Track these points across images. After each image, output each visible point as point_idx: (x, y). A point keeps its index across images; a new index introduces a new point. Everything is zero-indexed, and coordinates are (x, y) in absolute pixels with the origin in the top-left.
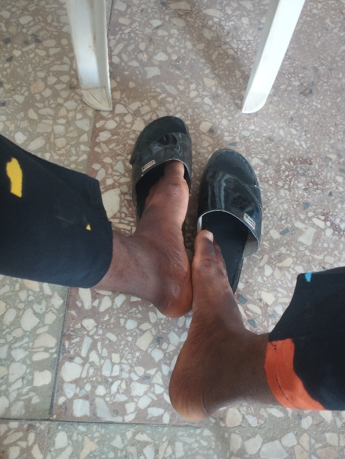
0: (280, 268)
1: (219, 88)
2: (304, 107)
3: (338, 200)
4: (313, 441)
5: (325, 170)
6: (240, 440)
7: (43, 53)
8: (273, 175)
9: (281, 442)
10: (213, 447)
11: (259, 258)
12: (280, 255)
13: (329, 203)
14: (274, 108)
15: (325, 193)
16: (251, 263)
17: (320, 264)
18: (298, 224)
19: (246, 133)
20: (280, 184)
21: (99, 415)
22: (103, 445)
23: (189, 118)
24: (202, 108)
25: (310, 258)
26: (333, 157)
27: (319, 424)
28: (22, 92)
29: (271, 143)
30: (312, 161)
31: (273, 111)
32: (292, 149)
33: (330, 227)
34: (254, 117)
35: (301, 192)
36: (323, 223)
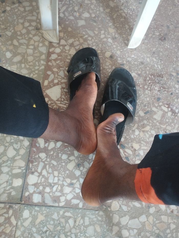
0: (143, 131)
1: (116, 34)
2: (161, 47)
3: (175, 97)
4: (155, 220)
5: (170, 81)
6: (118, 217)
7: (22, 9)
8: (142, 82)
9: (139, 219)
10: (104, 220)
11: (133, 125)
12: (144, 124)
13: (171, 98)
14: (145, 46)
15: (169, 93)
16: (129, 128)
17: (164, 130)
18: (154, 109)
19: (129, 59)
20: (146, 87)
21: (46, 202)
22: (48, 217)
23: (100, 49)
24: (107, 44)
25: (159, 127)
26: (174, 74)
27: (159, 211)
28: (11, 30)
29: (142, 65)
30: (163, 76)
31: (145, 48)
32: (153, 69)
33: (170, 111)
34: (134, 51)
35: (156, 92)
36: (167, 109)
